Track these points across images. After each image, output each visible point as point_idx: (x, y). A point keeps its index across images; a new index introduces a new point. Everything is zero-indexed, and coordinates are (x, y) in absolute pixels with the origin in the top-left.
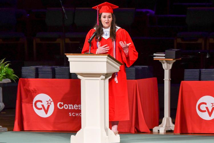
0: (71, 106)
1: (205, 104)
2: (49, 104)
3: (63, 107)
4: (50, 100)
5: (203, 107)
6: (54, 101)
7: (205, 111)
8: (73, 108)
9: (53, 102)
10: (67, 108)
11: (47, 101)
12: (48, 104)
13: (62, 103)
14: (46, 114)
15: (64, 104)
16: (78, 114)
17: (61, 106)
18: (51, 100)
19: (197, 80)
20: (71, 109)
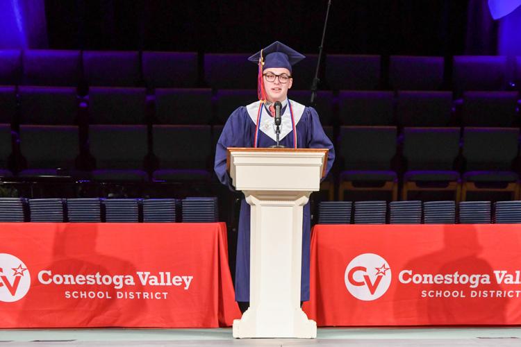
0: (69, 279)
1: (364, 269)
2: (19, 275)
3: (50, 281)
4: (20, 266)
5: (358, 276)
6: (29, 268)
7: (362, 284)
8: (73, 283)
9: (27, 270)
10: (60, 283)
11: (14, 269)
12: (15, 274)
13: (49, 273)
14: (13, 294)
15: (53, 274)
16: (85, 295)
17: (46, 277)
18: (24, 266)
19: (347, 223)
20: (69, 283)
